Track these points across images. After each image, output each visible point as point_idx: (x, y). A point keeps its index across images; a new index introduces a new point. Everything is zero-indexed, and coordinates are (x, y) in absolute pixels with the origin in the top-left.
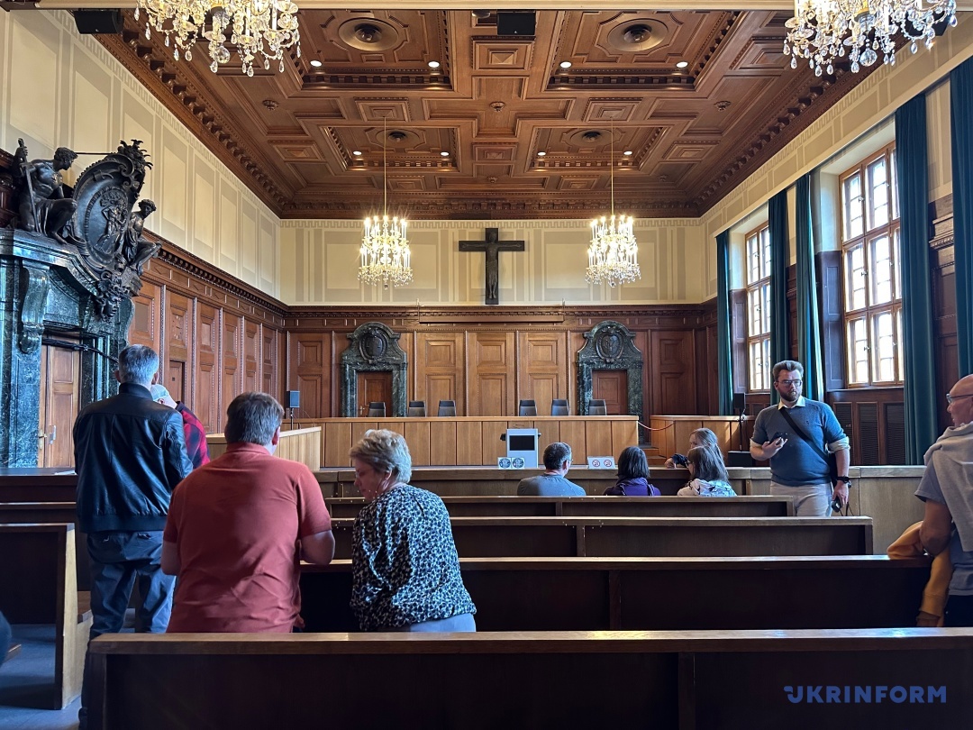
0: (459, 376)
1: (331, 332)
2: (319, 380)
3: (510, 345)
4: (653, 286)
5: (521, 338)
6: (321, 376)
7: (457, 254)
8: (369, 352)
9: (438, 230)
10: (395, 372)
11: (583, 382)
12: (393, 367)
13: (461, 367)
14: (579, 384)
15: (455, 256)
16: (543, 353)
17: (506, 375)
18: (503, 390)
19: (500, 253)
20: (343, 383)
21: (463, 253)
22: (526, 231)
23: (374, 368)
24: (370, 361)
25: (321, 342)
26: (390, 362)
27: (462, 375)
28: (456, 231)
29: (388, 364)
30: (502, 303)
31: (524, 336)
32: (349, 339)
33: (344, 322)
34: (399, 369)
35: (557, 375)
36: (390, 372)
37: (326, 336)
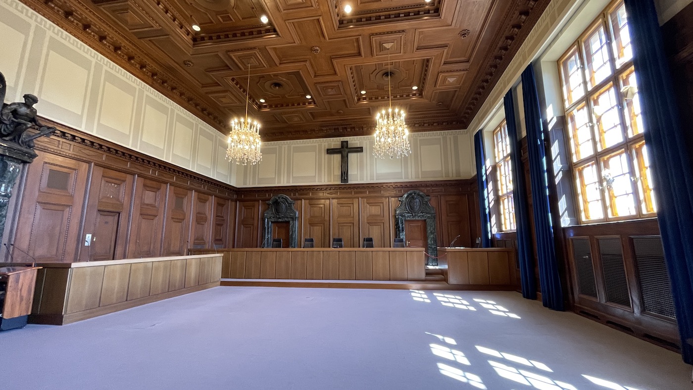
0: (327, 224)
1: (259, 201)
2: (252, 227)
3: (356, 206)
4: (440, 169)
5: (362, 202)
6: (253, 225)
7: (327, 156)
8: (277, 211)
9: (317, 144)
10: (291, 222)
11: (399, 227)
12: (290, 219)
13: (328, 219)
14: (397, 228)
15: (325, 157)
16: (375, 210)
17: (353, 223)
18: (352, 232)
19: (349, 154)
20: (264, 228)
21: (329, 155)
22: (365, 142)
23: (280, 220)
24: (278, 216)
25: (254, 206)
26: (289, 216)
27: (328, 223)
28: (326, 144)
29: (288, 218)
30: (350, 182)
31: (364, 200)
32: (268, 204)
33: (266, 196)
34: (293, 220)
35: (384, 223)
36: (288, 222)
37: (256, 203)
